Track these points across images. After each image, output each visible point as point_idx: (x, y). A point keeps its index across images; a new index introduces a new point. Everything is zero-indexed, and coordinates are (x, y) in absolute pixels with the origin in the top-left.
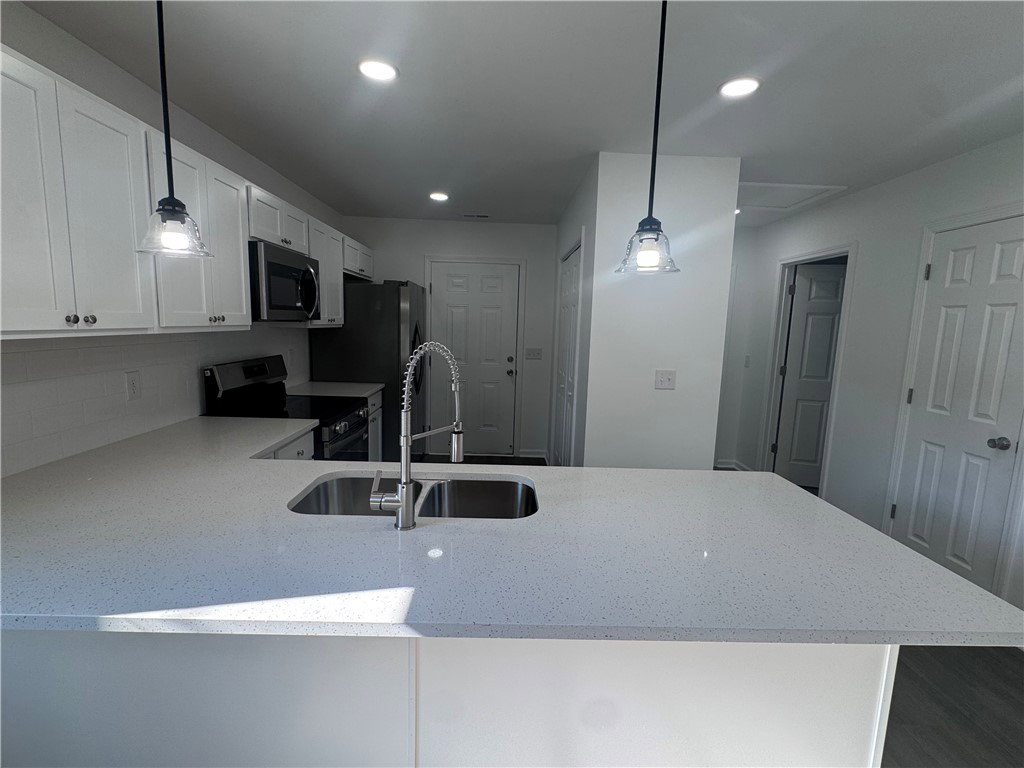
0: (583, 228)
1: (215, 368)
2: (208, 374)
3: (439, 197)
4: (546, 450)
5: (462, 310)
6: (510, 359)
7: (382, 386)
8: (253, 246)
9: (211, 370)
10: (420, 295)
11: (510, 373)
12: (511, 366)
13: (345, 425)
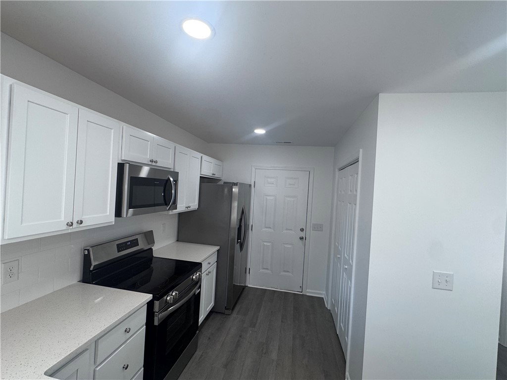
0: (361, 150)
1: (91, 249)
2: (86, 252)
3: (260, 132)
4: (324, 292)
5: (272, 198)
6: (302, 230)
7: (218, 248)
8: (121, 167)
9: (88, 250)
10: (247, 189)
11: (301, 238)
12: (302, 234)
13: (176, 293)
